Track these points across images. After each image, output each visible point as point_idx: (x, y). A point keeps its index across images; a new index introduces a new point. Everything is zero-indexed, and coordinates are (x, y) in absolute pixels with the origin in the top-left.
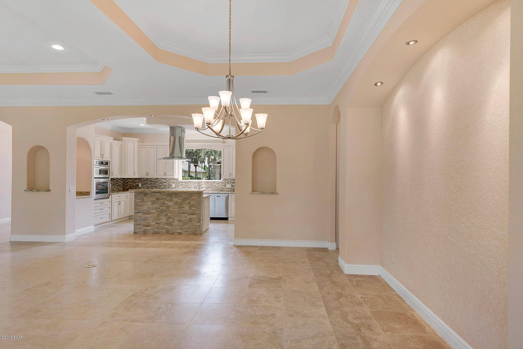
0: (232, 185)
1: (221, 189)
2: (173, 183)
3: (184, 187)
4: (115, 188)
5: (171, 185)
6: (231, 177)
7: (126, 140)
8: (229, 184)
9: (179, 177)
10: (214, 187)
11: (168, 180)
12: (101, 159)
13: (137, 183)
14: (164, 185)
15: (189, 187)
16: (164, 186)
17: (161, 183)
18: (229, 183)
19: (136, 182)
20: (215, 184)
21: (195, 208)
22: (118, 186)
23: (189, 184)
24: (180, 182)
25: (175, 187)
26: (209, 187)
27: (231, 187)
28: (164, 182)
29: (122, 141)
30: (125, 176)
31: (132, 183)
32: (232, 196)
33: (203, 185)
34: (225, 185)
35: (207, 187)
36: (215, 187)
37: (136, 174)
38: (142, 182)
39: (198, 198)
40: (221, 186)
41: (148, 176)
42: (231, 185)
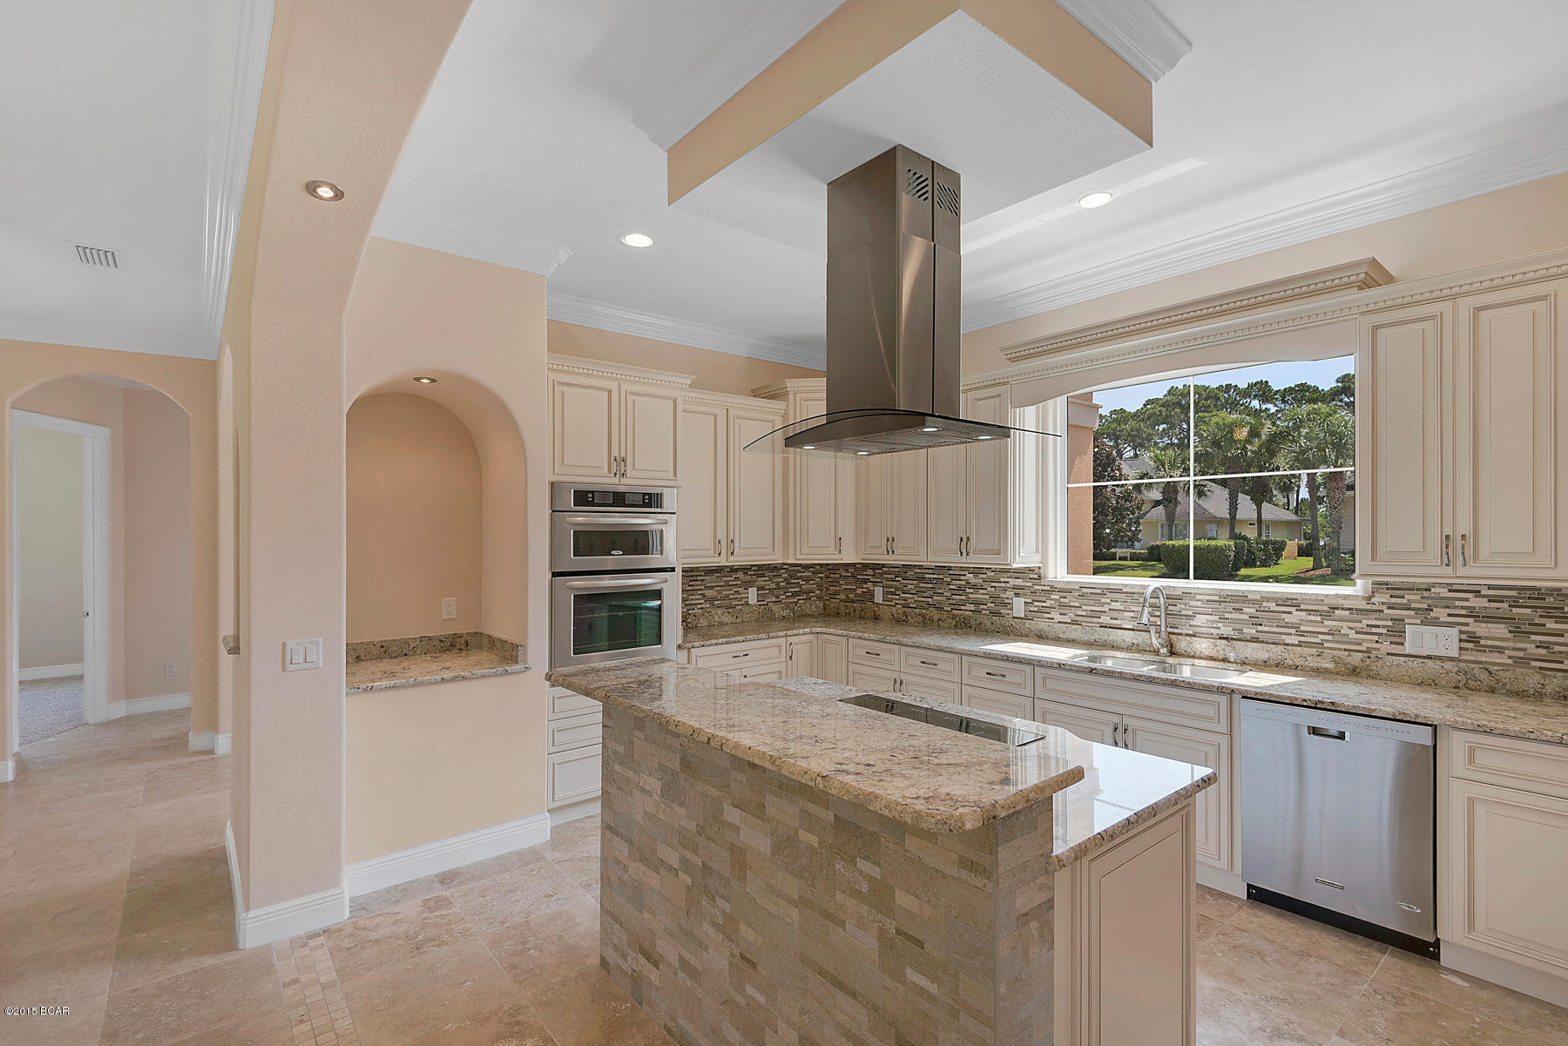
0: (1473, 639)
1: (1356, 659)
2: (1018, 591)
3: (1074, 623)
4: (775, 608)
5: (1005, 605)
6: (1462, 571)
7: (802, 392)
8: (1436, 623)
9: (1044, 561)
10: (1288, 639)
11: (989, 574)
12: (616, 481)
13: (870, 585)
14: (976, 603)
15: (1105, 619)
16: (972, 607)
17: (959, 588)
18: (1441, 614)
19: (866, 581)
20: (1296, 616)
21: (933, 988)
22: (794, 594)
23: (1103, 604)
24: (1053, 589)
25: (1026, 618)
26: (1250, 631)
27: (1455, 653)
28: (974, 587)
29: (788, 401)
30: (798, 556)
31: (851, 583)
32: (1482, 758)
33: (1200, 620)
34: (1397, 634)
35: (1227, 630)
36: (1295, 640)
37: (848, 544)
38: (884, 582)
39: (964, 874)
40: (1352, 634)
41: (894, 557)
42: (1454, 632)
